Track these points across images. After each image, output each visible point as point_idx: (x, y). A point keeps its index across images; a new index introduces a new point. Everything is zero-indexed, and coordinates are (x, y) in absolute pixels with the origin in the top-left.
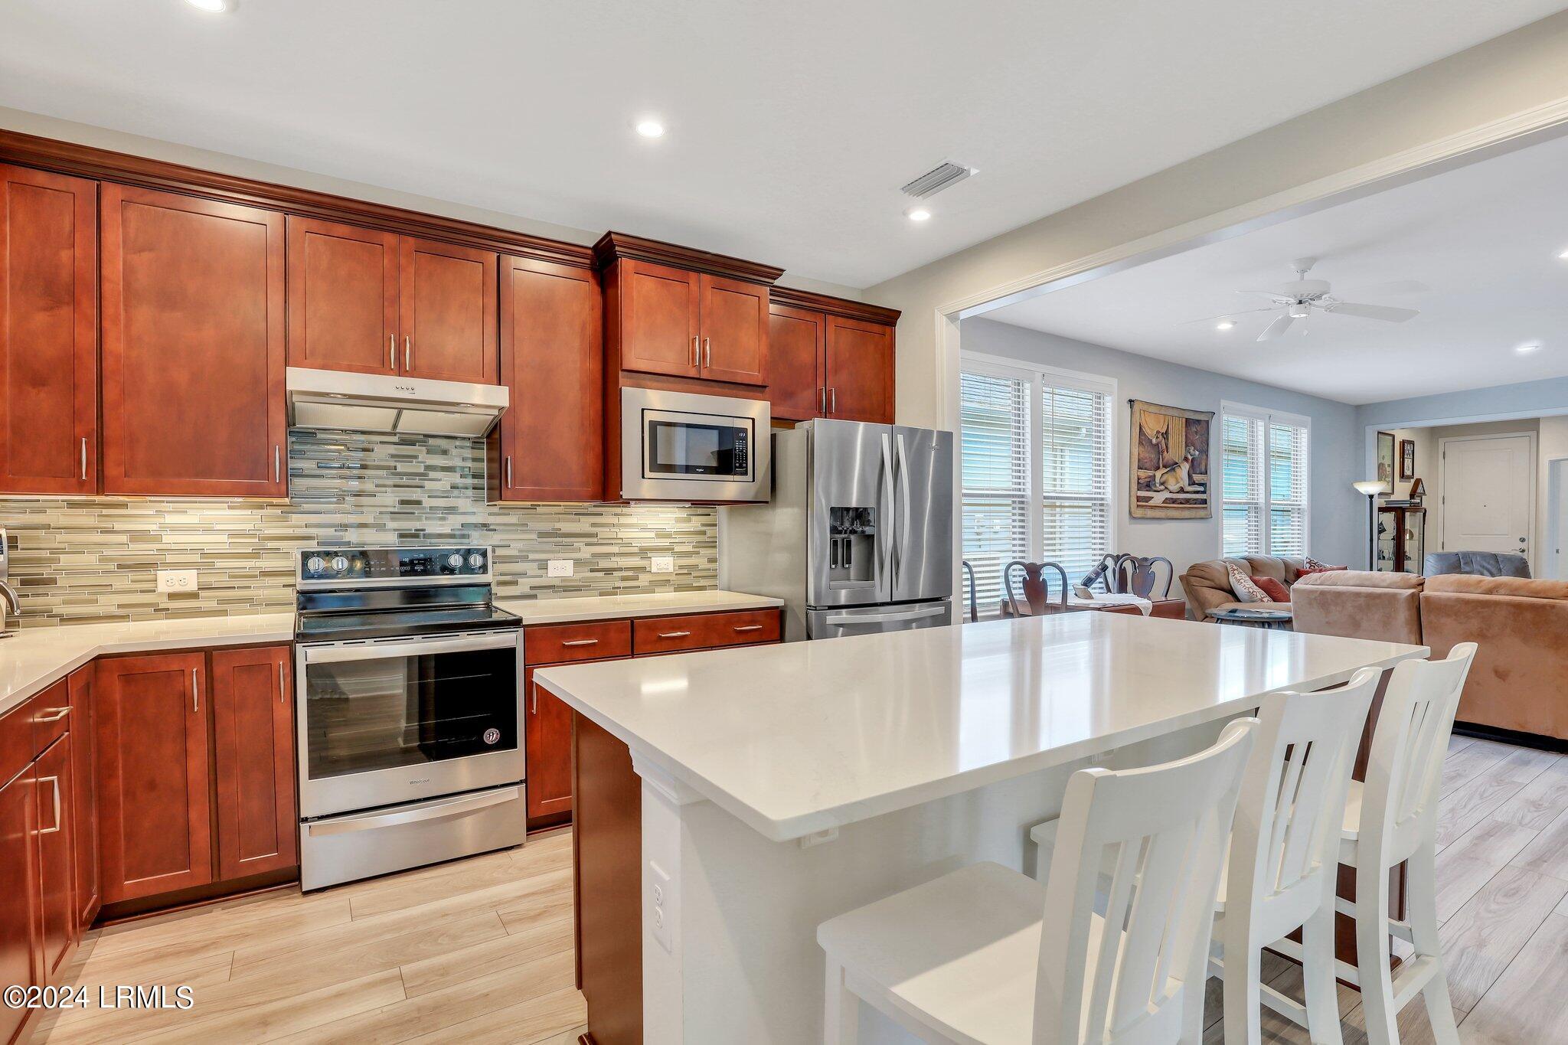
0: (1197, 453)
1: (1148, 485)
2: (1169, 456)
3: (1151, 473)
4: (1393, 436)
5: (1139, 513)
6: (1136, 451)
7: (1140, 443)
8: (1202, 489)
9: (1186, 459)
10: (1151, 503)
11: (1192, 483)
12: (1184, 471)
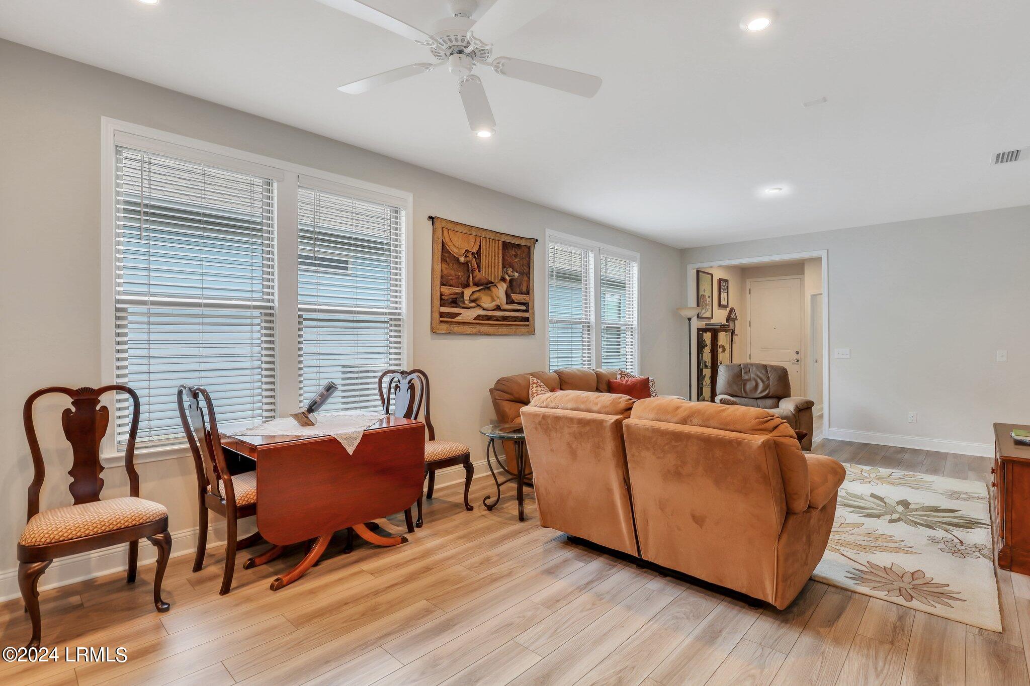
0: (516, 275)
1: (455, 301)
4: (712, 275)
5: (444, 327)
6: (438, 268)
7: (443, 260)
8: (524, 308)
9: (503, 279)
10: (459, 319)
11: (510, 301)
12: (501, 290)
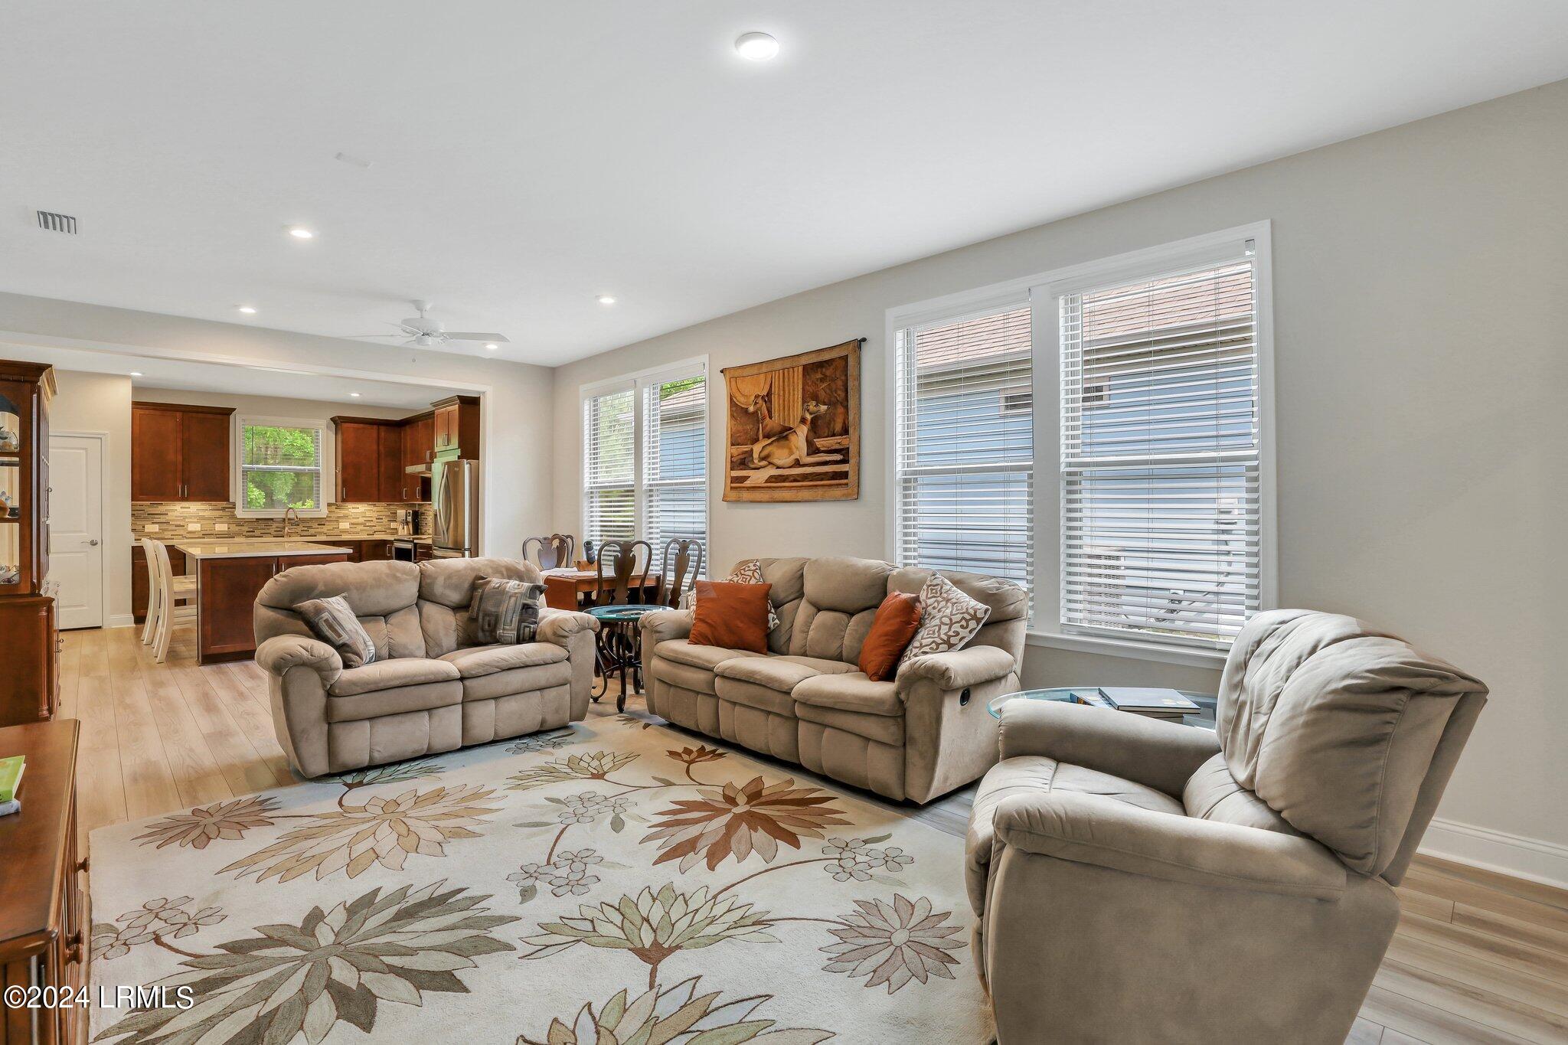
0: (823, 408)
1: (745, 462)
2: (774, 423)
3: (746, 448)
5: (733, 495)
6: (729, 426)
8: (838, 457)
9: (803, 421)
10: (748, 483)
12: (800, 438)
